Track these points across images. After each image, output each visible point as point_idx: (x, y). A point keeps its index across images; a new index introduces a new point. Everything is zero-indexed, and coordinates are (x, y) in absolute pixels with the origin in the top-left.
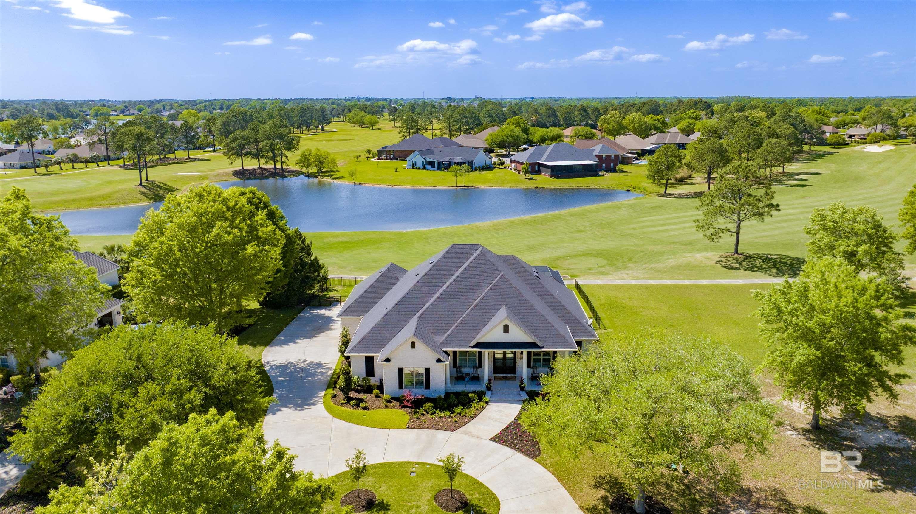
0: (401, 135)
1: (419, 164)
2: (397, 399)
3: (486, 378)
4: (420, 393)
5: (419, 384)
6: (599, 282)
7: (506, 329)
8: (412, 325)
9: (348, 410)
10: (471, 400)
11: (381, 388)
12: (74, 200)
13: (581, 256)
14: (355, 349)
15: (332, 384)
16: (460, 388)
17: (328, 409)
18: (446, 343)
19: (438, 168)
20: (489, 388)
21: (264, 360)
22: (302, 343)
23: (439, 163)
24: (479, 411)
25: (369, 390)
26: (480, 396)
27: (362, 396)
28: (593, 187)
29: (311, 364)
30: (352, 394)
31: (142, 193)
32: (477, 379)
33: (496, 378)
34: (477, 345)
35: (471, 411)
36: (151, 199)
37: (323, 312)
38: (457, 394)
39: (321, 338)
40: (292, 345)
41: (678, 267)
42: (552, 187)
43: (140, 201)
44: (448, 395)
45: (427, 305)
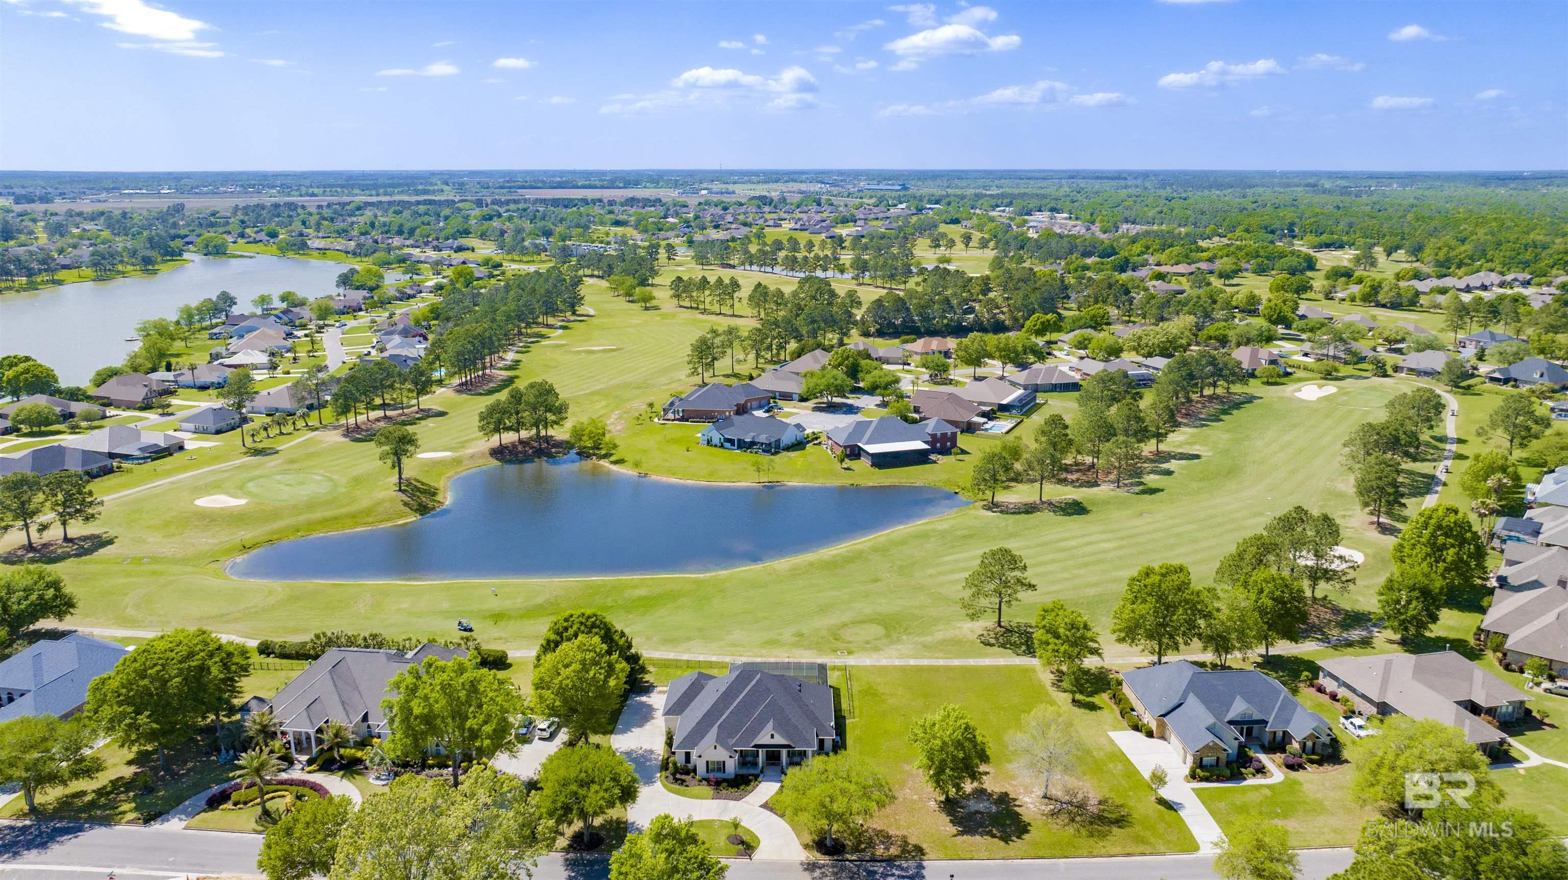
0: (691, 366)
1: (716, 441)
2: (705, 779)
3: (760, 764)
4: (719, 775)
5: (719, 770)
6: (868, 662)
7: (772, 736)
8: (714, 730)
9: (677, 787)
10: (750, 781)
11: (695, 770)
12: (335, 519)
13: (863, 622)
14: (678, 747)
15: (665, 766)
16: (744, 771)
17: (664, 785)
18: (735, 745)
19: (739, 447)
20: (762, 772)
21: (614, 747)
22: (636, 731)
23: (739, 440)
24: (754, 788)
25: (687, 772)
26: (756, 777)
27: (683, 777)
28: (917, 484)
29: (646, 751)
30: (678, 776)
31: (406, 504)
32: (755, 764)
33: (768, 764)
34: (755, 746)
35: (749, 788)
36: (416, 511)
37: (644, 699)
38: (742, 776)
39: (648, 726)
40: (630, 734)
41: (943, 642)
42: (871, 484)
43: (406, 516)
44: (736, 776)
45: (724, 717)
